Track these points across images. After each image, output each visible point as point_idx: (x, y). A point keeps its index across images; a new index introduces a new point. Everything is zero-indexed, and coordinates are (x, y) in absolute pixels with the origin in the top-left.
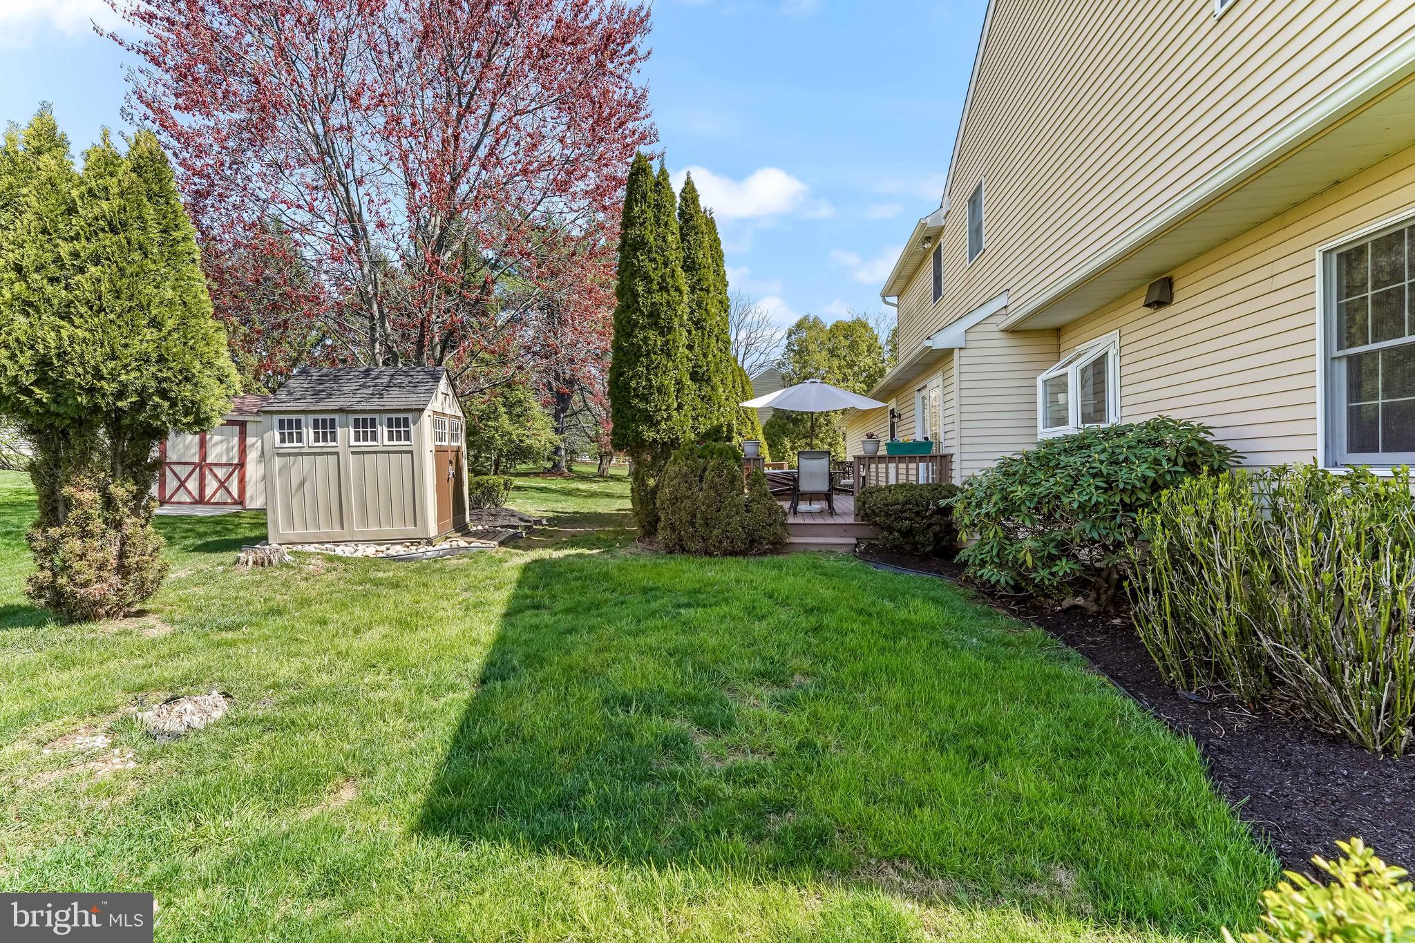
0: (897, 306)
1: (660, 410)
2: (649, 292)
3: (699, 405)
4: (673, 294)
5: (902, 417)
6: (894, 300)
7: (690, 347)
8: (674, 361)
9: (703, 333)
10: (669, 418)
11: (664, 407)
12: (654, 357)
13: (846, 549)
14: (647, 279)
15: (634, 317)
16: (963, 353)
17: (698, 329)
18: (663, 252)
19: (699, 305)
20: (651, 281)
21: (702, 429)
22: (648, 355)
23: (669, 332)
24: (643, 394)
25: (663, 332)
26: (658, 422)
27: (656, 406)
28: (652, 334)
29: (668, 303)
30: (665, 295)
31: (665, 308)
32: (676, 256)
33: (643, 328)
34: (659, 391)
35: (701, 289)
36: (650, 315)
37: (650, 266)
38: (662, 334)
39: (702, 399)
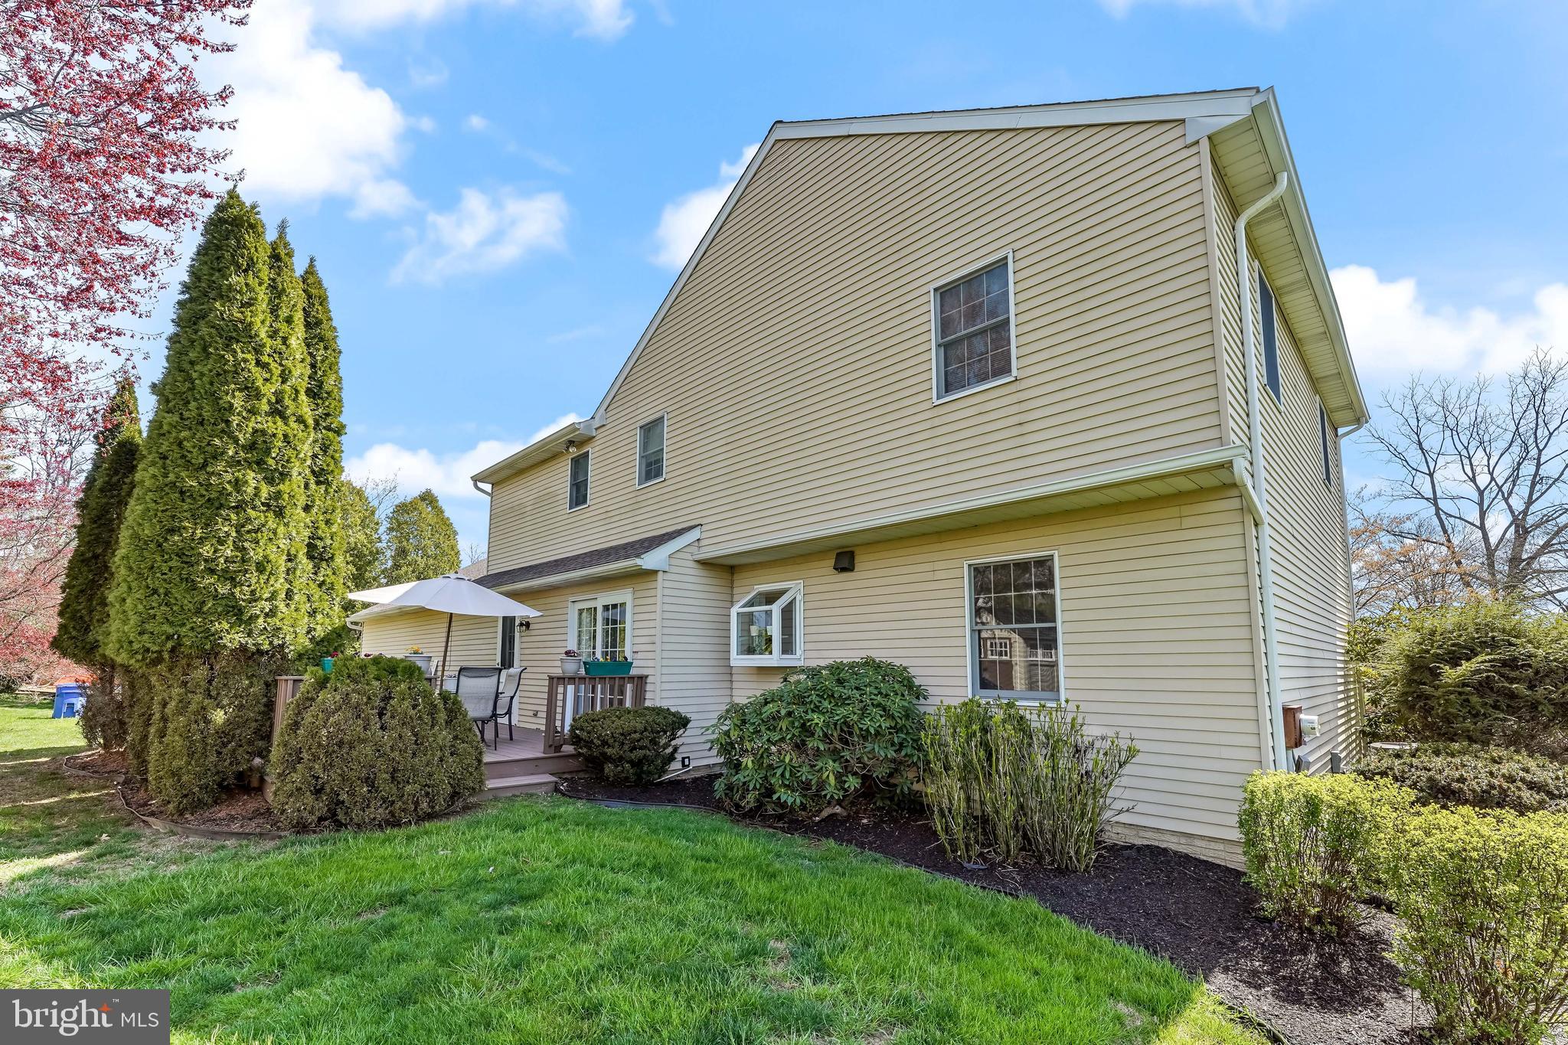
0: (491, 495)
1: (260, 598)
2: (253, 412)
3: (317, 593)
4: (294, 425)
5: (531, 627)
6: (488, 487)
7: (307, 509)
8: (286, 525)
9: (326, 490)
10: (272, 613)
11: (266, 595)
12: (252, 513)
13: (544, 788)
14: (252, 392)
15: (217, 442)
16: (667, 576)
17: (318, 483)
18: (282, 359)
19: (325, 449)
20: (258, 396)
21: (320, 632)
22: (239, 507)
23: (283, 480)
24: (226, 571)
25: (273, 479)
26: (253, 618)
27: (253, 592)
28: (251, 477)
29: (285, 436)
30: (280, 423)
31: (280, 444)
32: (300, 372)
33: (234, 463)
34: (260, 568)
35: (328, 429)
36: (251, 447)
37: (258, 374)
38: (270, 481)
39: (320, 586)
